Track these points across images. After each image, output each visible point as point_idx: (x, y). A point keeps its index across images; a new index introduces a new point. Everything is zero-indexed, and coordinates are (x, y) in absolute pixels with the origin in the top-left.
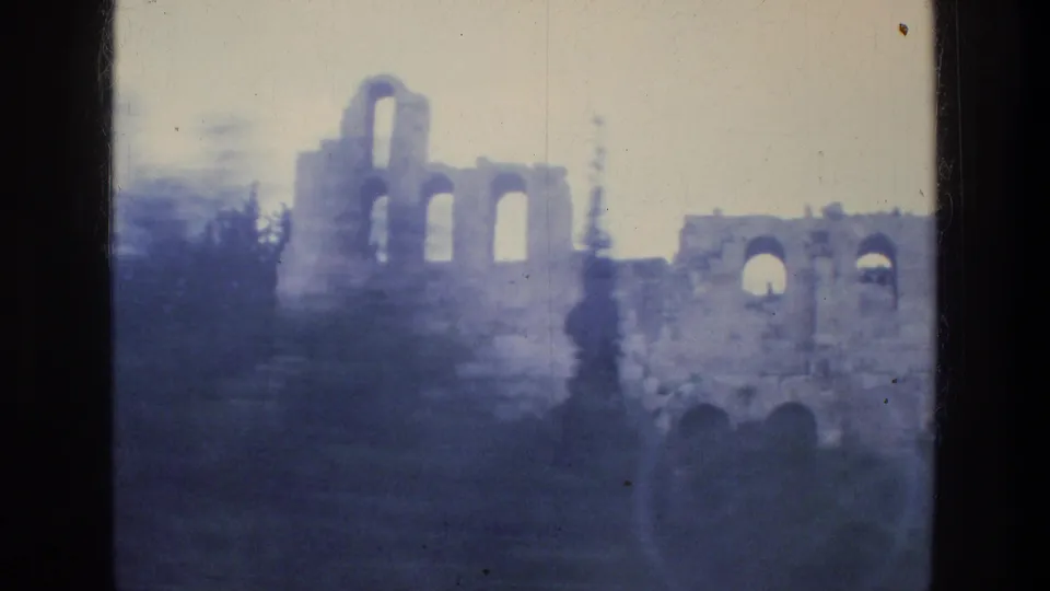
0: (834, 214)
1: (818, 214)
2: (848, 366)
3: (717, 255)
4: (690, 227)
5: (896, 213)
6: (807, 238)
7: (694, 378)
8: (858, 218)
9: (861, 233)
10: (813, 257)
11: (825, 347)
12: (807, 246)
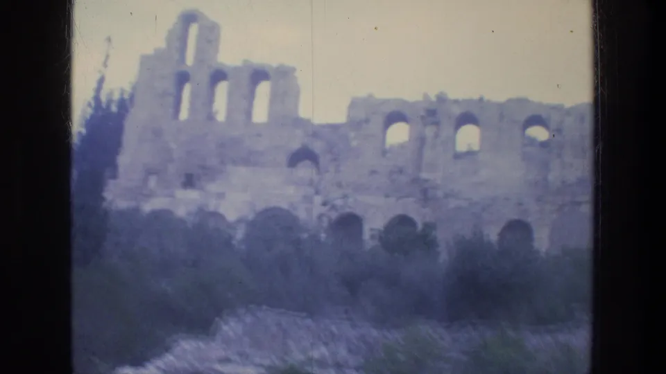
0: (442, 99)
1: (433, 98)
2: (440, 194)
3: (367, 121)
4: (354, 104)
5: (481, 100)
6: (422, 113)
7: (345, 197)
8: (456, 102)
9: (457, 111)
10: (425, 125)
11: (426, 181)
12: (422, 117)
